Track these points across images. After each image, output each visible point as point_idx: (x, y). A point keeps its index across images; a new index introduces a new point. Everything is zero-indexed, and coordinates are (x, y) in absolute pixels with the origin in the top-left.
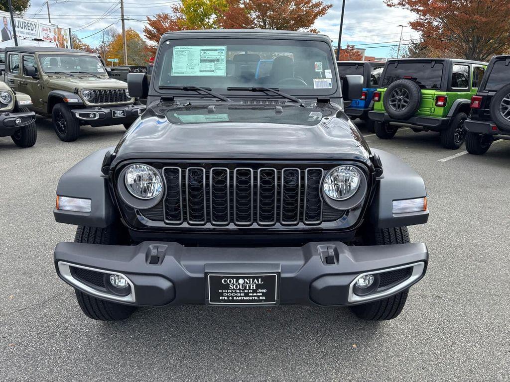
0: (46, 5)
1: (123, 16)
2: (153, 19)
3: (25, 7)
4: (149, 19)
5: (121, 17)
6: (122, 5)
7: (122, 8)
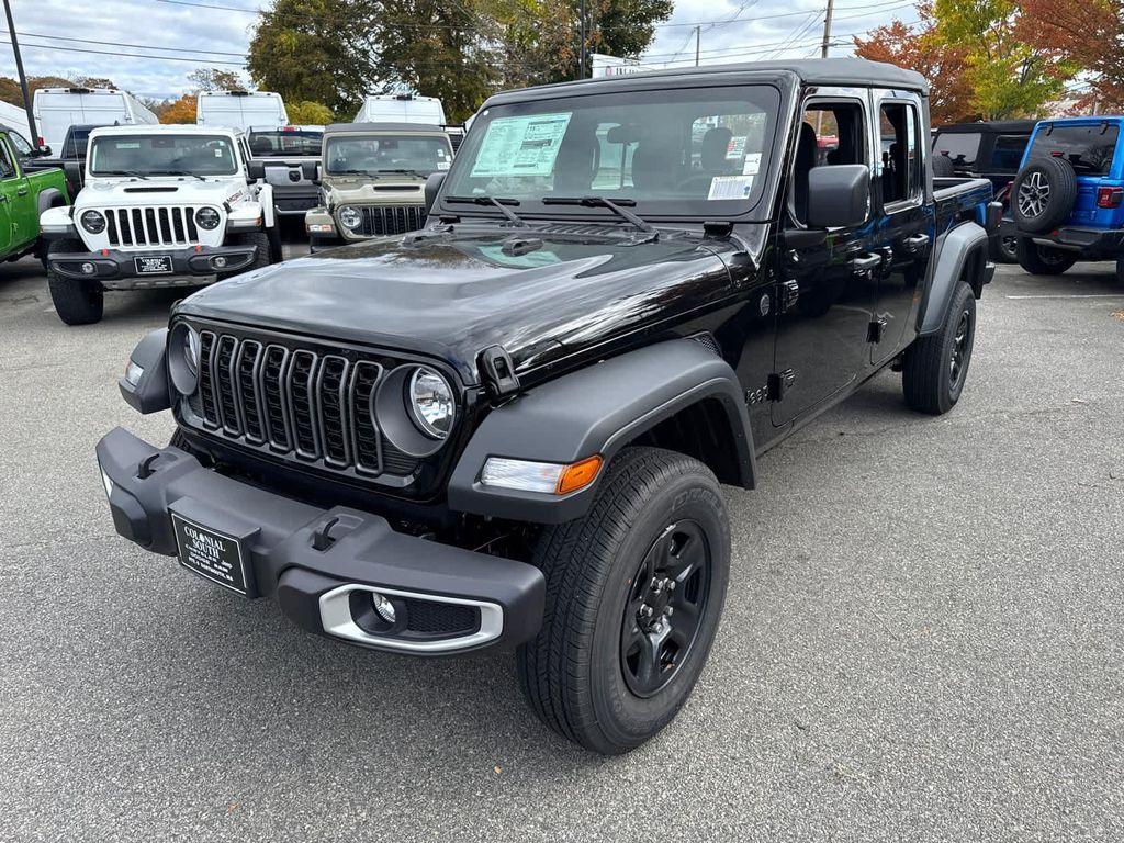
0: (695, 34)
1: (826, 37)
2: (865, 39)
3: (644, 44)
4: (857, 42)
5: (822, 40)
6: (829, 14)
7: (827, 21)
